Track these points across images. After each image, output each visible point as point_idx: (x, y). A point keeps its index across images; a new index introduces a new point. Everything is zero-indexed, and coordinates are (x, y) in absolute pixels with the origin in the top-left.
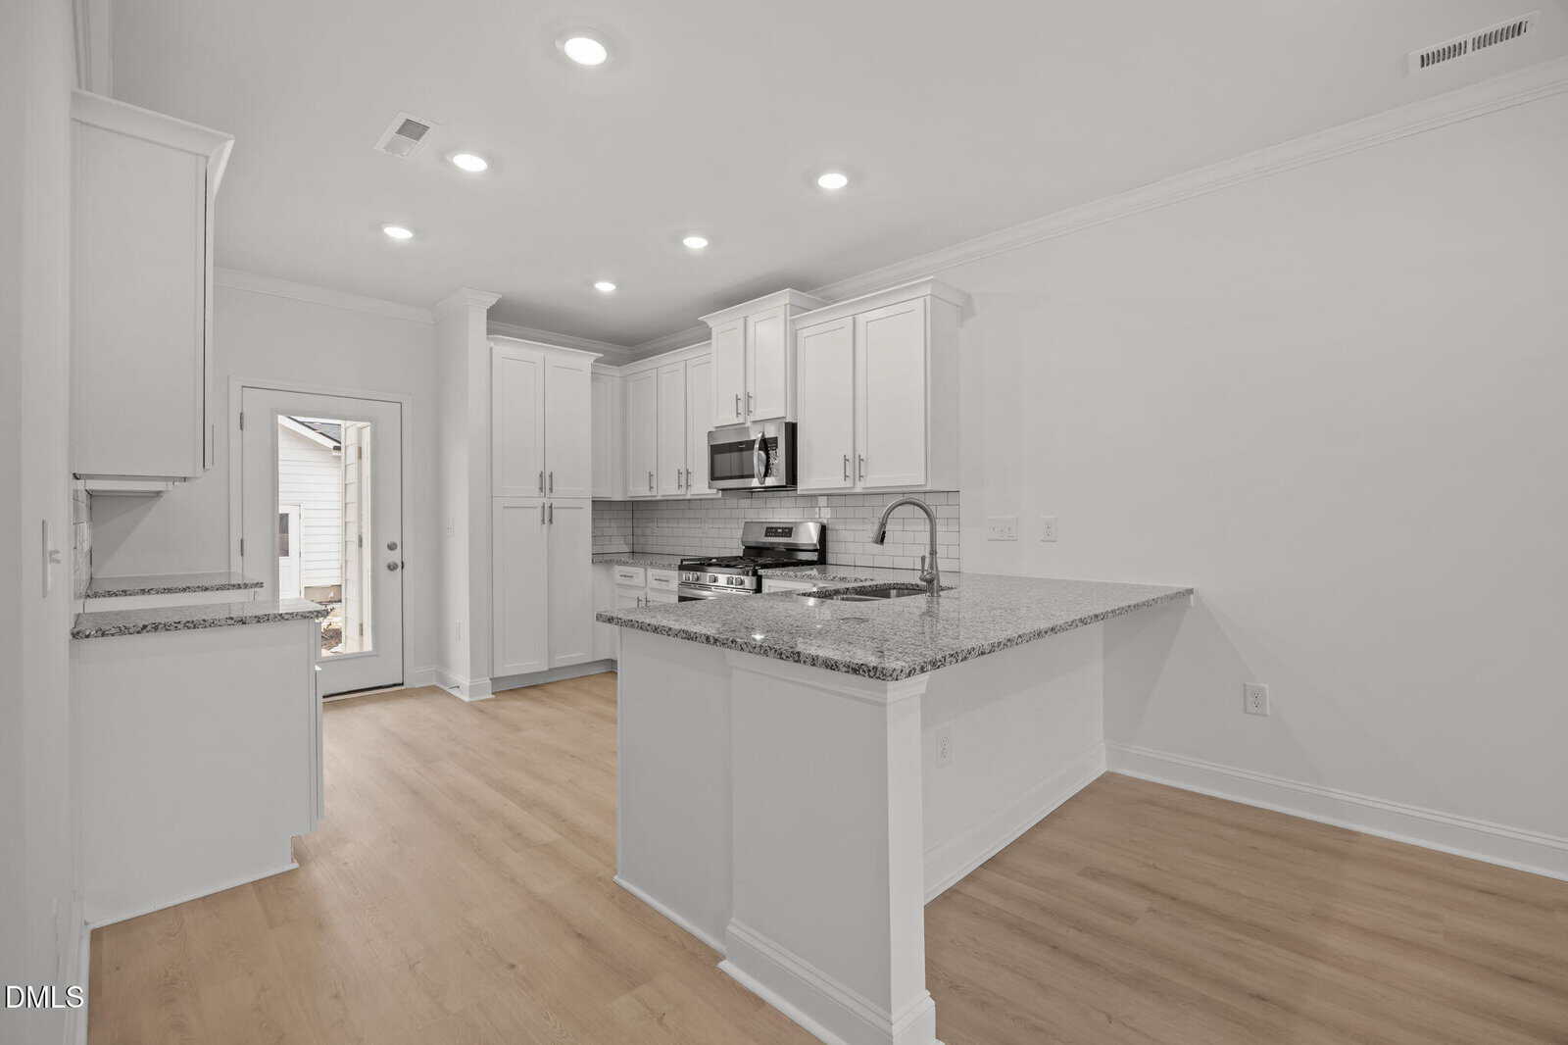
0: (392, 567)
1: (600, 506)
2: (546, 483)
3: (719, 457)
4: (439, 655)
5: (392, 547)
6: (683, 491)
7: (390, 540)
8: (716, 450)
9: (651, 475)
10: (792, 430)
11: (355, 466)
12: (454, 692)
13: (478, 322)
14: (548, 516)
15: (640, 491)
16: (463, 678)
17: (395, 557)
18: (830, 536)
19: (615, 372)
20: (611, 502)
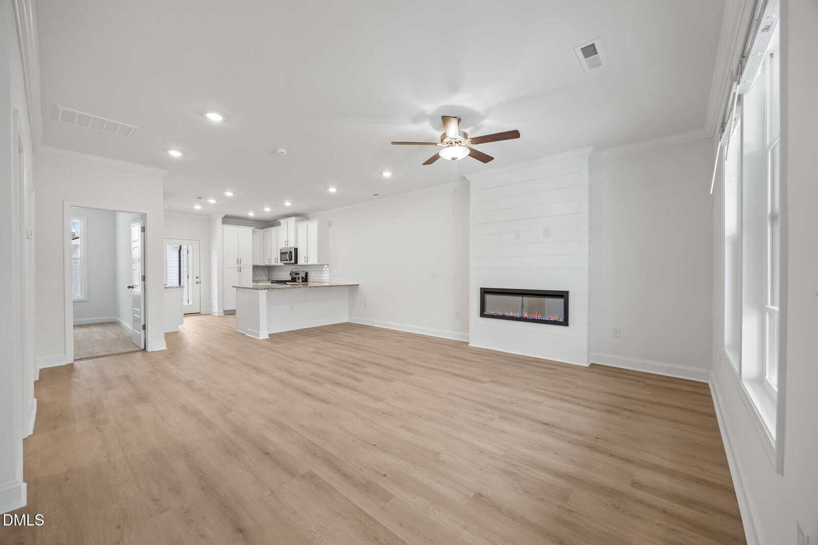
0: (197, 283)
1: (255, 268)
2: (239, 261)
3: (282, 256)
4: (210, 305)
5: (197, 278)
6: (276, 263)
7: (197, 276)
8: (282, 254)
9: (269, 259)
10: (296, 250)
11: (186, 256)
12: (214, 314)
13: (219, 221)
14: (240, 270)
15: (267, 263)
16: (216, 310)
17: (198, 280)
18: (308, 275)
19: (261, 231)
20: (259, 266)
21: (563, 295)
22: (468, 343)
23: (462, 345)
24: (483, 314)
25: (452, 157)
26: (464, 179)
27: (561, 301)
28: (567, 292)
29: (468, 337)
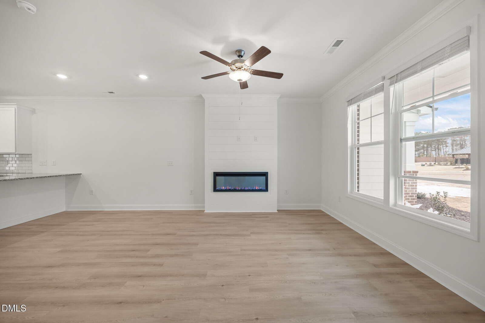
21: (265, 175)
22: (204, 211)
23: (200, 213)
24: (215, 190)
25: (238, 79)
26: (201, 96)
27: (264, 178)
28: (267, 173)
29: (204, 207)
